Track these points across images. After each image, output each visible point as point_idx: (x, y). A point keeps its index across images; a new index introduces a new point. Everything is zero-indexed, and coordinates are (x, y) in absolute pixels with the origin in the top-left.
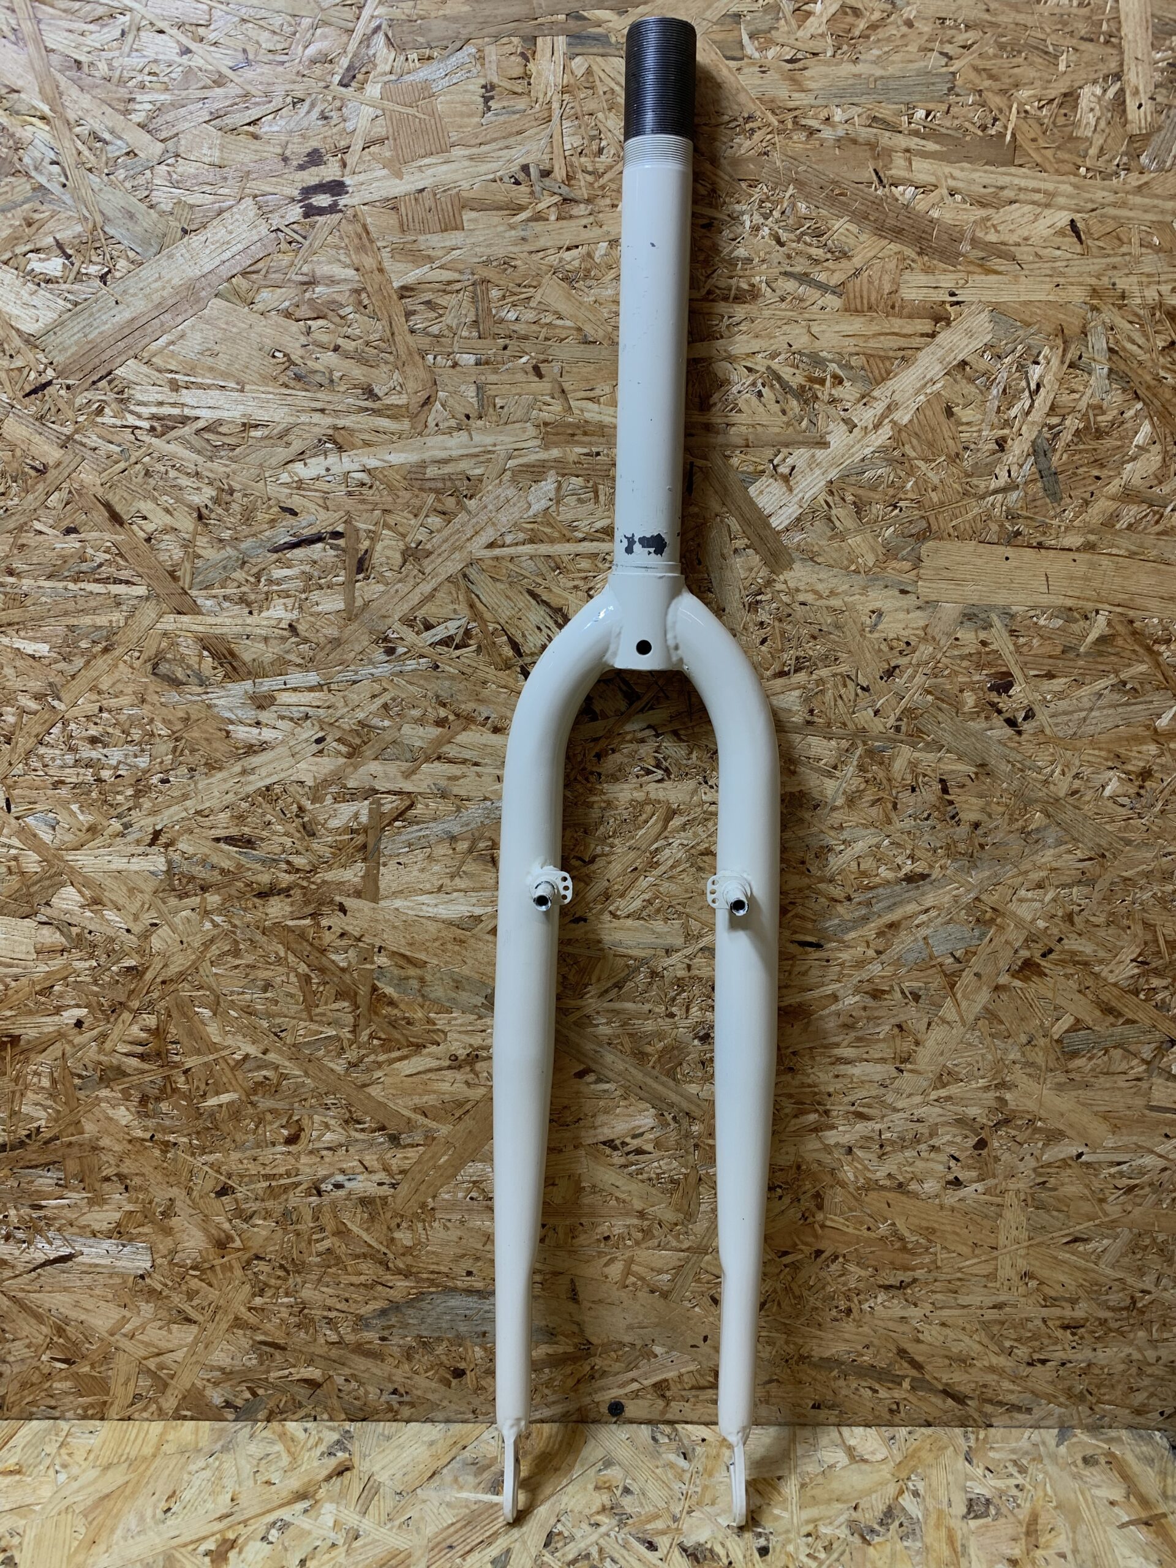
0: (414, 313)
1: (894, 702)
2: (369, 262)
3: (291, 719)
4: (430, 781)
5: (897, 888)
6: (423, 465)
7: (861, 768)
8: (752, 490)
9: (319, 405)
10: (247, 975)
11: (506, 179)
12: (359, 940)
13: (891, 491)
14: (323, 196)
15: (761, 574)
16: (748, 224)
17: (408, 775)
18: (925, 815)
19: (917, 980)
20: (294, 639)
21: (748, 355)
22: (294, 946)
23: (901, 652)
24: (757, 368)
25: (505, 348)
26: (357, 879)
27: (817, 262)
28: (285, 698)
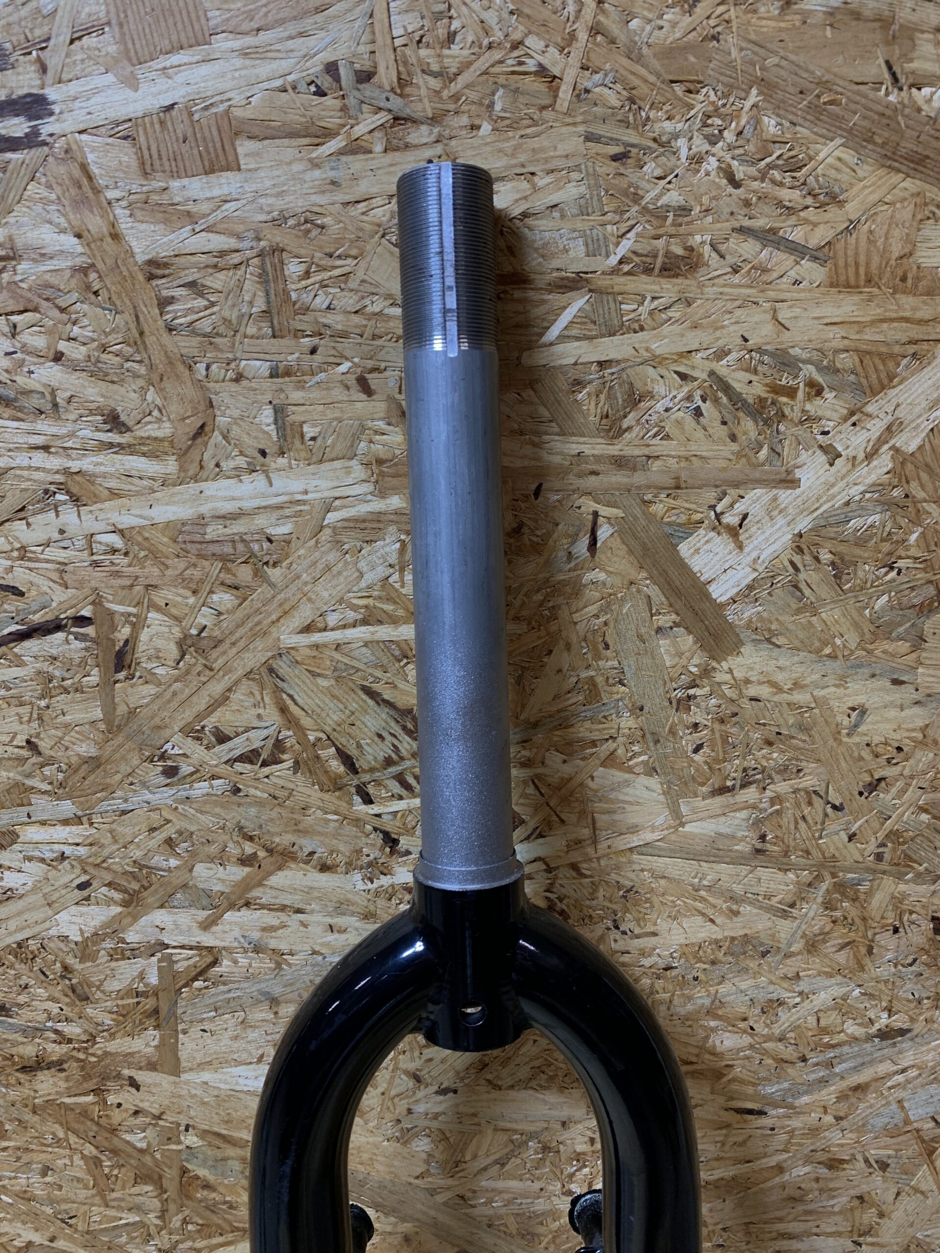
0: (171, 300)
1: (876, 824)
2: (96, 224)
3: (43, 860)
4: (237, 933)
5: (867, 1046)
6: (201, 521)
7: (828, 906)
8: (684, 549)
9: (39, 440)
10: (18, 1159)
11: (302, 88)
12: (159, 1118)
13: (886, 547)
14: (16, 120)
15: (696, 660)
16: (684, 153)
17: (206, 926)
18: (910, 960)
19: (886, 1147)
20: (34, 760)
21: (681, 355)
22: (76, 1126)
23: (889, 761)
24: (695, 374)
25: (313, 351)
26: (150, 1050)
27: (791, 210)
28: (32, 833)
